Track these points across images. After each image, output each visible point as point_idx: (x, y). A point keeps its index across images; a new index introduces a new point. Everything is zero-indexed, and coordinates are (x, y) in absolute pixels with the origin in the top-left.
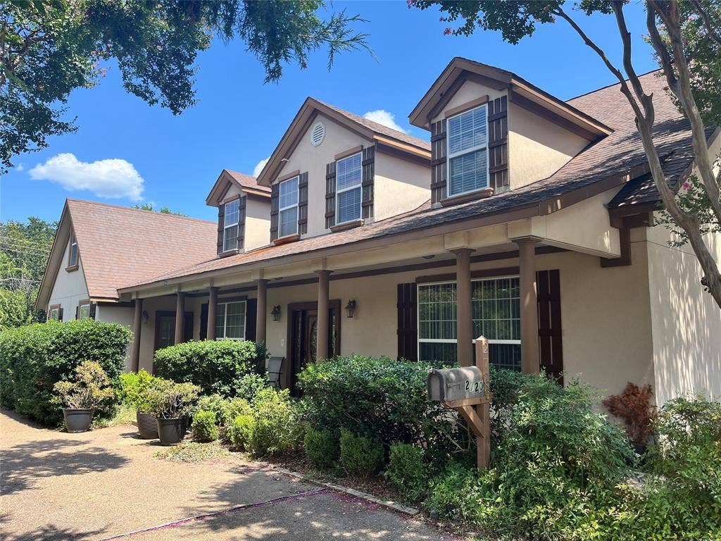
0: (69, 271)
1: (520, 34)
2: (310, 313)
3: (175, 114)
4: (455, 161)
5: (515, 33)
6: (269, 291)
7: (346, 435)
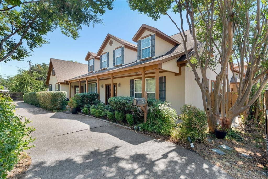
0: (53, 76)
1: (157, 18)
2: (110, 86)
3: (74, 39)
4: (143, 50)
5: (156, 18)
6: (100, 81)
7: (116, 113)
